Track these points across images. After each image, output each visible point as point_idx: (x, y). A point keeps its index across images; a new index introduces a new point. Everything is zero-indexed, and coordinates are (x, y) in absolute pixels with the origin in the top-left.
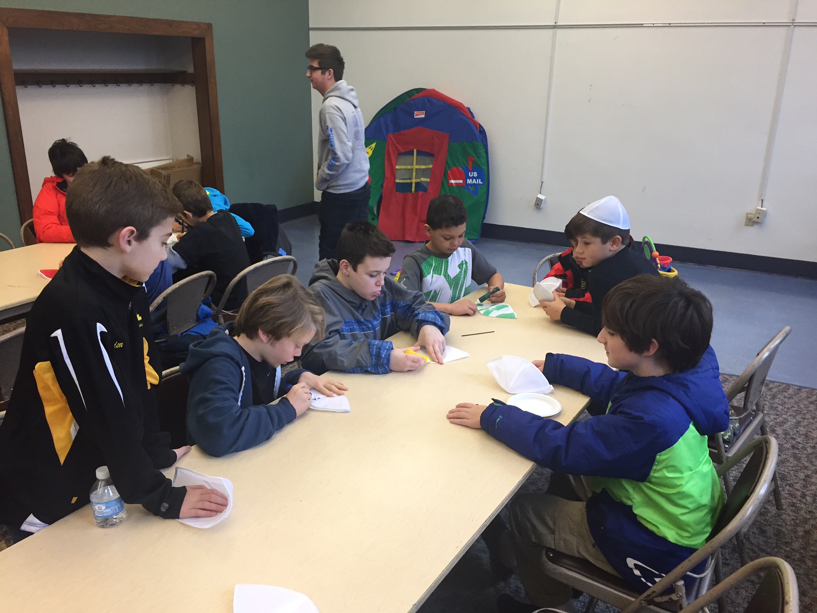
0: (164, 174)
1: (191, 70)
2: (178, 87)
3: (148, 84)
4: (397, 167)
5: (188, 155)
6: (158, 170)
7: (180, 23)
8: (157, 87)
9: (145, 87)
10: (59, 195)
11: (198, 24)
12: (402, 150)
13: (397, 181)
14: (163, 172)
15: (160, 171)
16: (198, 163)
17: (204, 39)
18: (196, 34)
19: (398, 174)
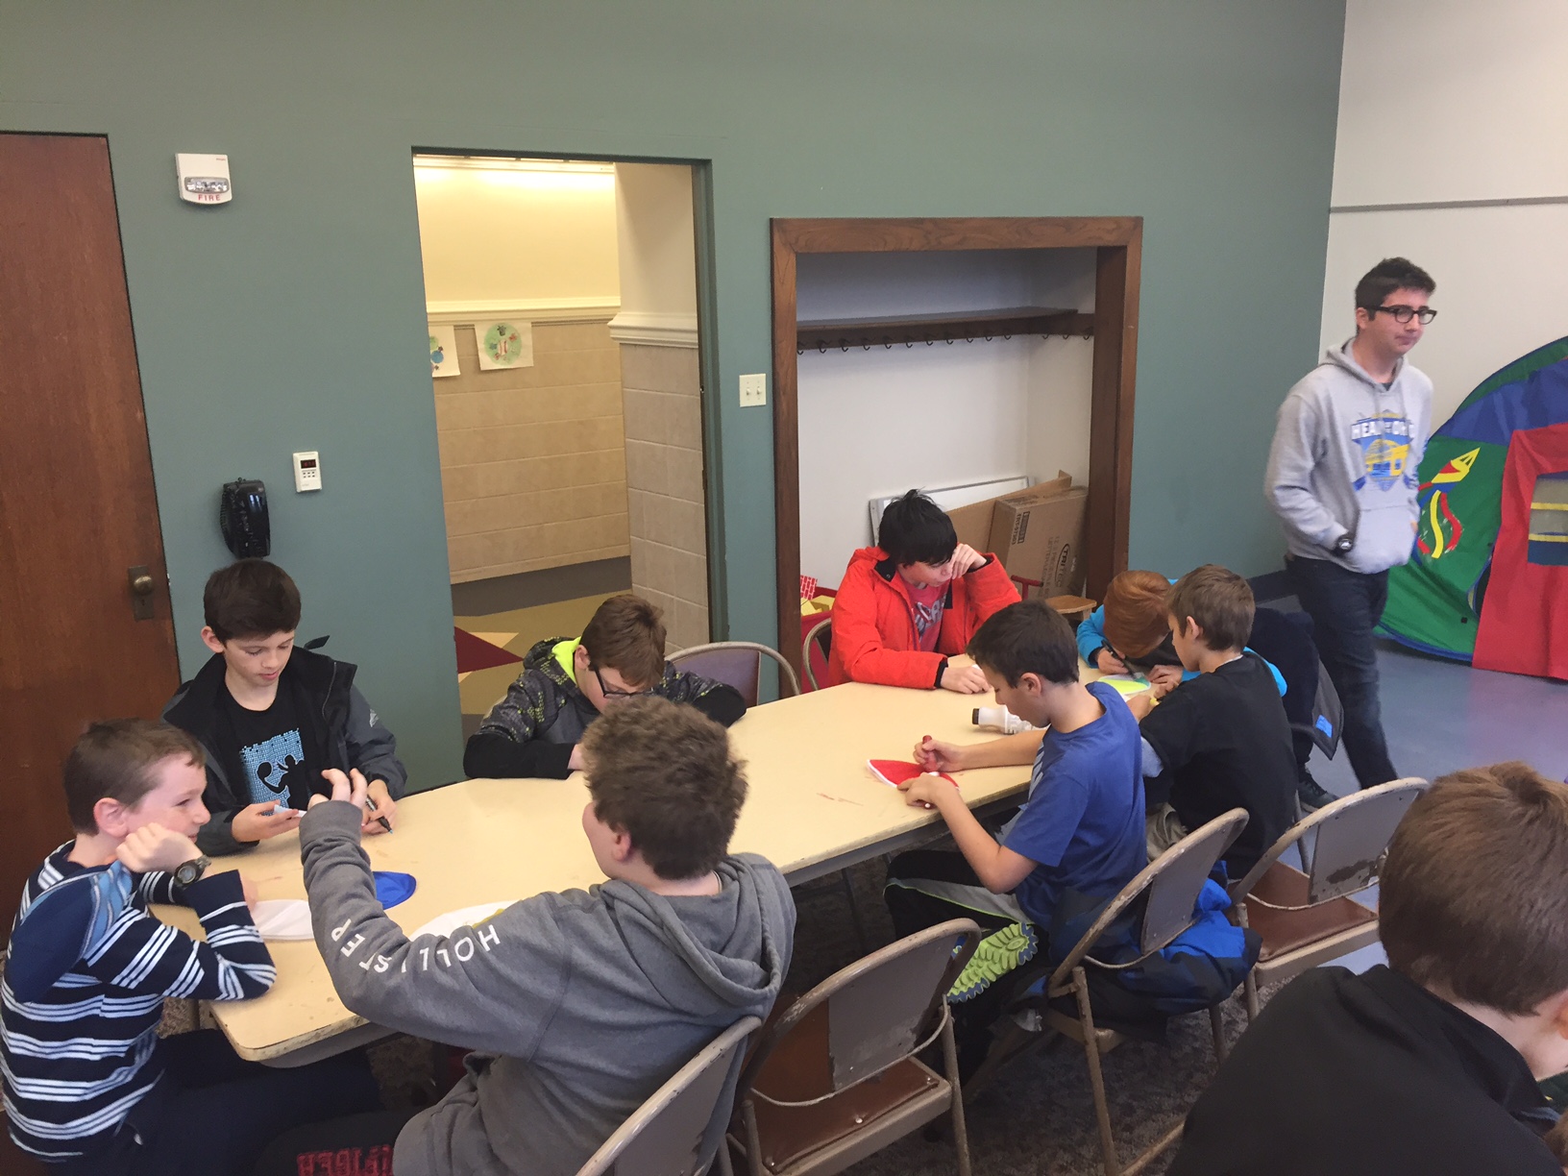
0: (1018, 512)
1: (1087, 306)
2: (1055, 341)
3: (1000, 337)
4: (1534, 506)
5: (1061, 473)
6: (1007, 503)
7: (1084, 221)
8: (1015, 341)
9: (995, 344)
10: (878, 586)
11: (1117, 221)
12: (1548, 467)
13: (1533, 537)
14: (1017, 508)
15: (1011, 504)
16: (1080, 488)
17: (1126, 247)
18: (1110, 239)
19: (1533, 522)
